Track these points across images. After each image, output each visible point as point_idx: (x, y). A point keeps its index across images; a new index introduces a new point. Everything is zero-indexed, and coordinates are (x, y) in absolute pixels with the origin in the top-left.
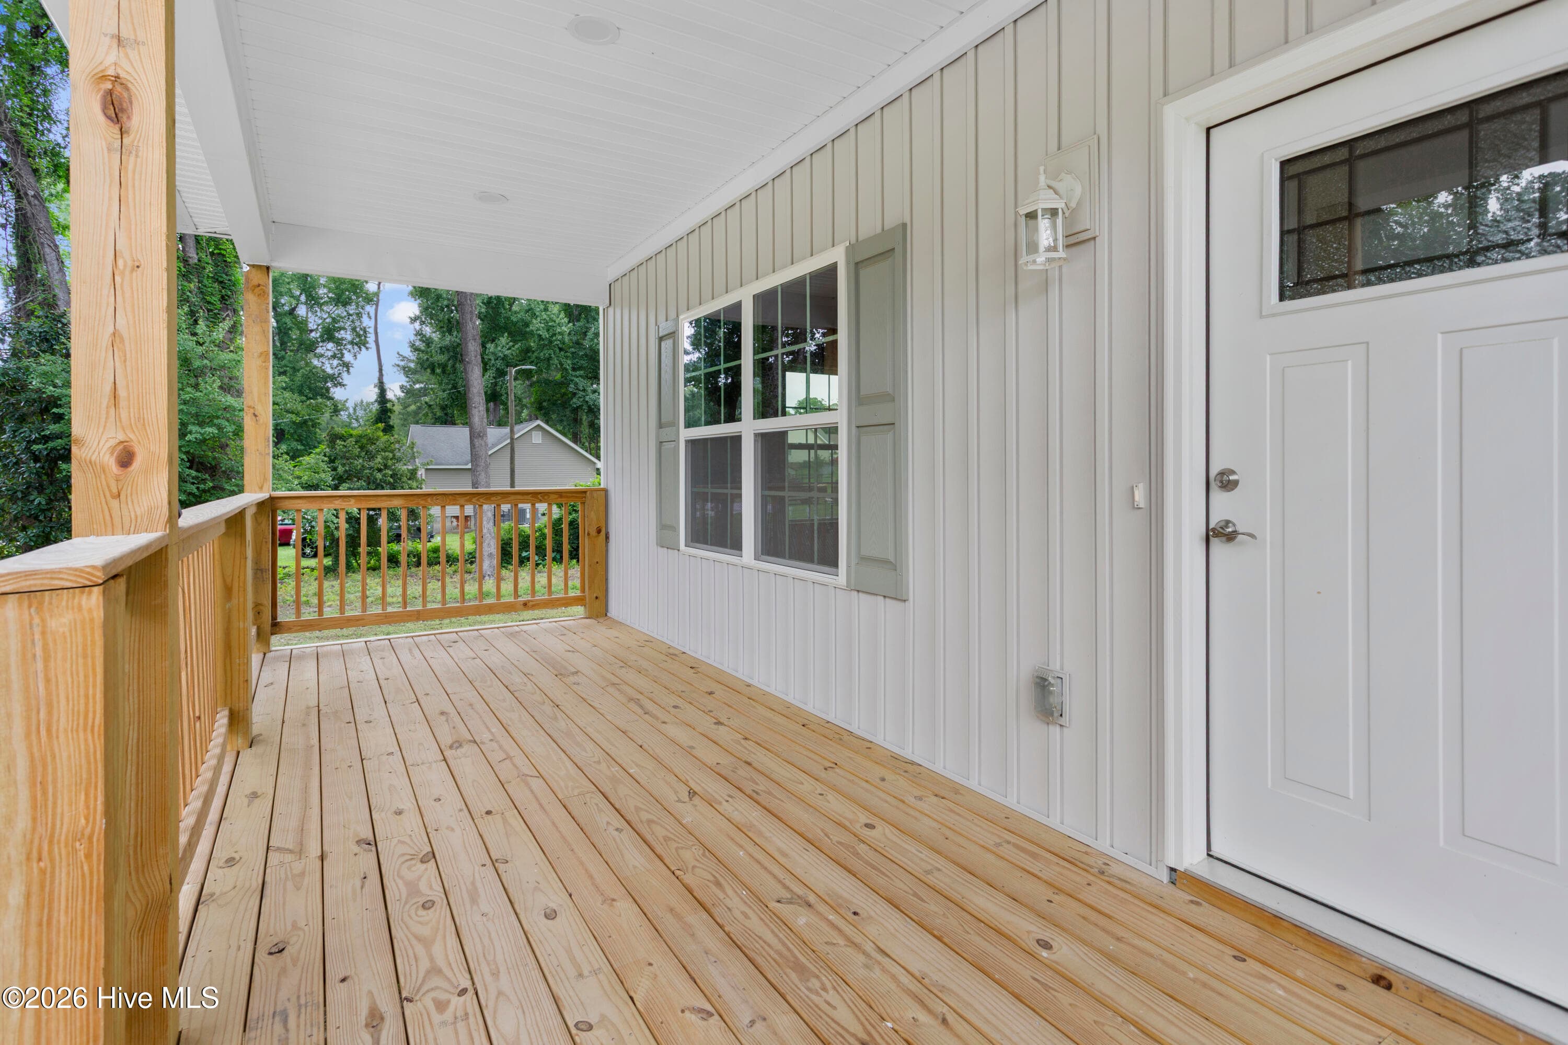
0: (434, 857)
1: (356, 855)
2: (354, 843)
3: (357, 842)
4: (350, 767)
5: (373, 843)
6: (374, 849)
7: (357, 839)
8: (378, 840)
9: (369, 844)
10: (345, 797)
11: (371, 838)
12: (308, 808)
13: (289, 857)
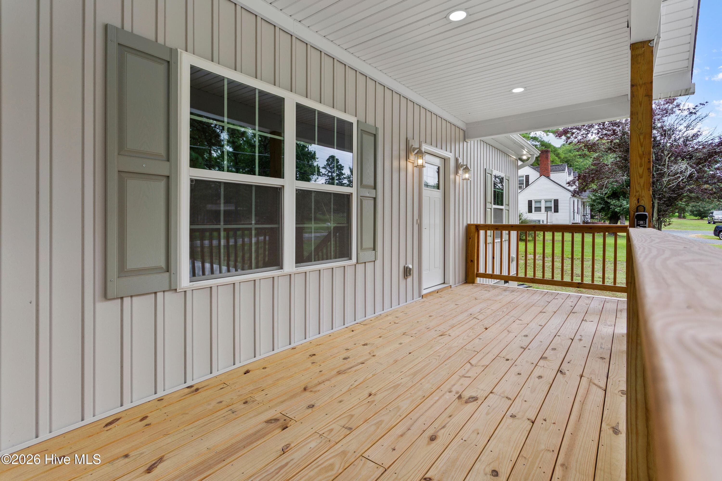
0: (541, 357)
1: (568, 370)
2: (566, 374)
3: (565, 374)
4: (545, 420)
5: (560, 371)
6: (560, 369)
7: (565, 375)
8: (557, 371)
9: (561, 371)
10: (560, 398)
11: (559, 373)
12: (582, 402)
13: (596, 382)
